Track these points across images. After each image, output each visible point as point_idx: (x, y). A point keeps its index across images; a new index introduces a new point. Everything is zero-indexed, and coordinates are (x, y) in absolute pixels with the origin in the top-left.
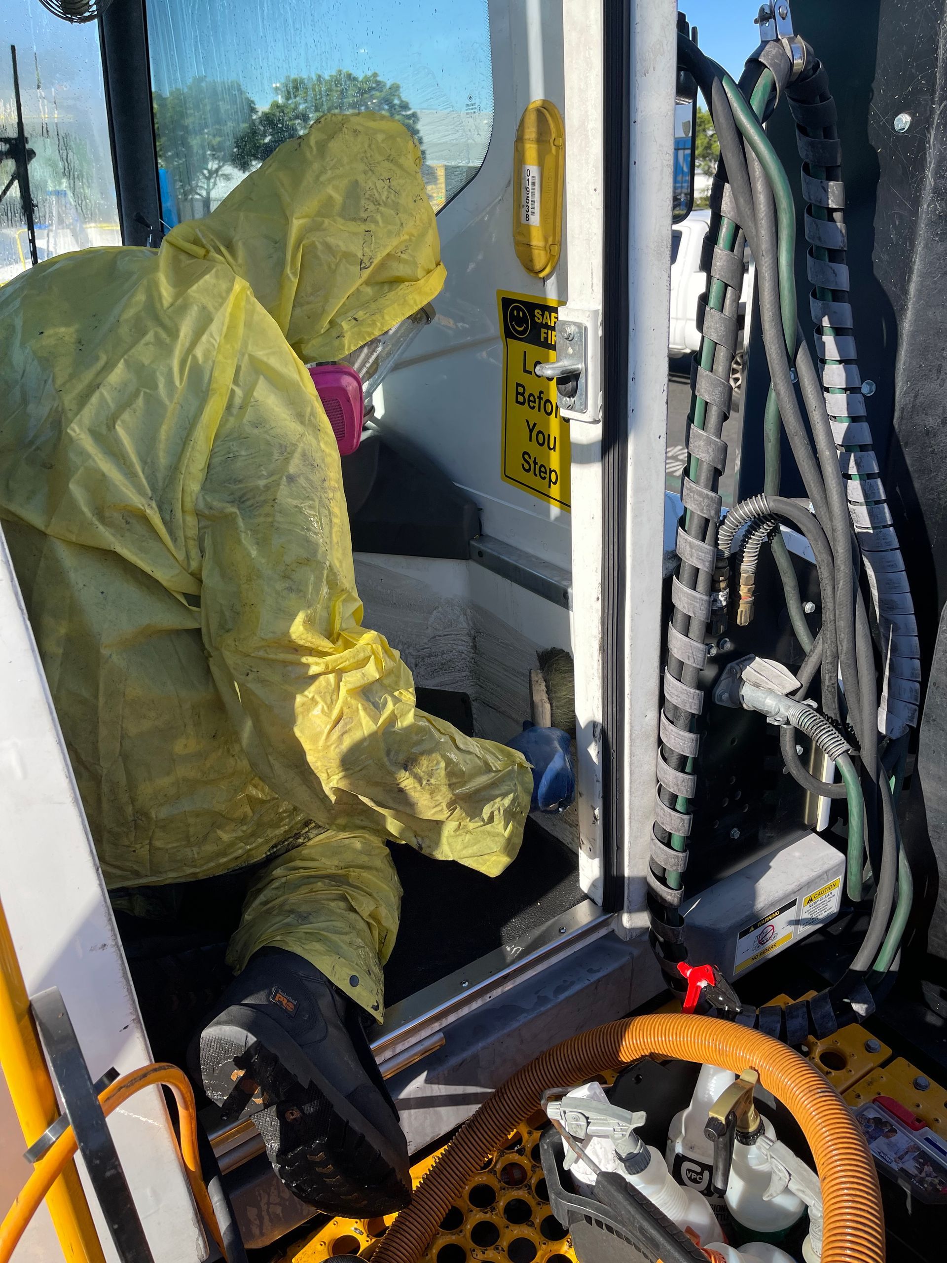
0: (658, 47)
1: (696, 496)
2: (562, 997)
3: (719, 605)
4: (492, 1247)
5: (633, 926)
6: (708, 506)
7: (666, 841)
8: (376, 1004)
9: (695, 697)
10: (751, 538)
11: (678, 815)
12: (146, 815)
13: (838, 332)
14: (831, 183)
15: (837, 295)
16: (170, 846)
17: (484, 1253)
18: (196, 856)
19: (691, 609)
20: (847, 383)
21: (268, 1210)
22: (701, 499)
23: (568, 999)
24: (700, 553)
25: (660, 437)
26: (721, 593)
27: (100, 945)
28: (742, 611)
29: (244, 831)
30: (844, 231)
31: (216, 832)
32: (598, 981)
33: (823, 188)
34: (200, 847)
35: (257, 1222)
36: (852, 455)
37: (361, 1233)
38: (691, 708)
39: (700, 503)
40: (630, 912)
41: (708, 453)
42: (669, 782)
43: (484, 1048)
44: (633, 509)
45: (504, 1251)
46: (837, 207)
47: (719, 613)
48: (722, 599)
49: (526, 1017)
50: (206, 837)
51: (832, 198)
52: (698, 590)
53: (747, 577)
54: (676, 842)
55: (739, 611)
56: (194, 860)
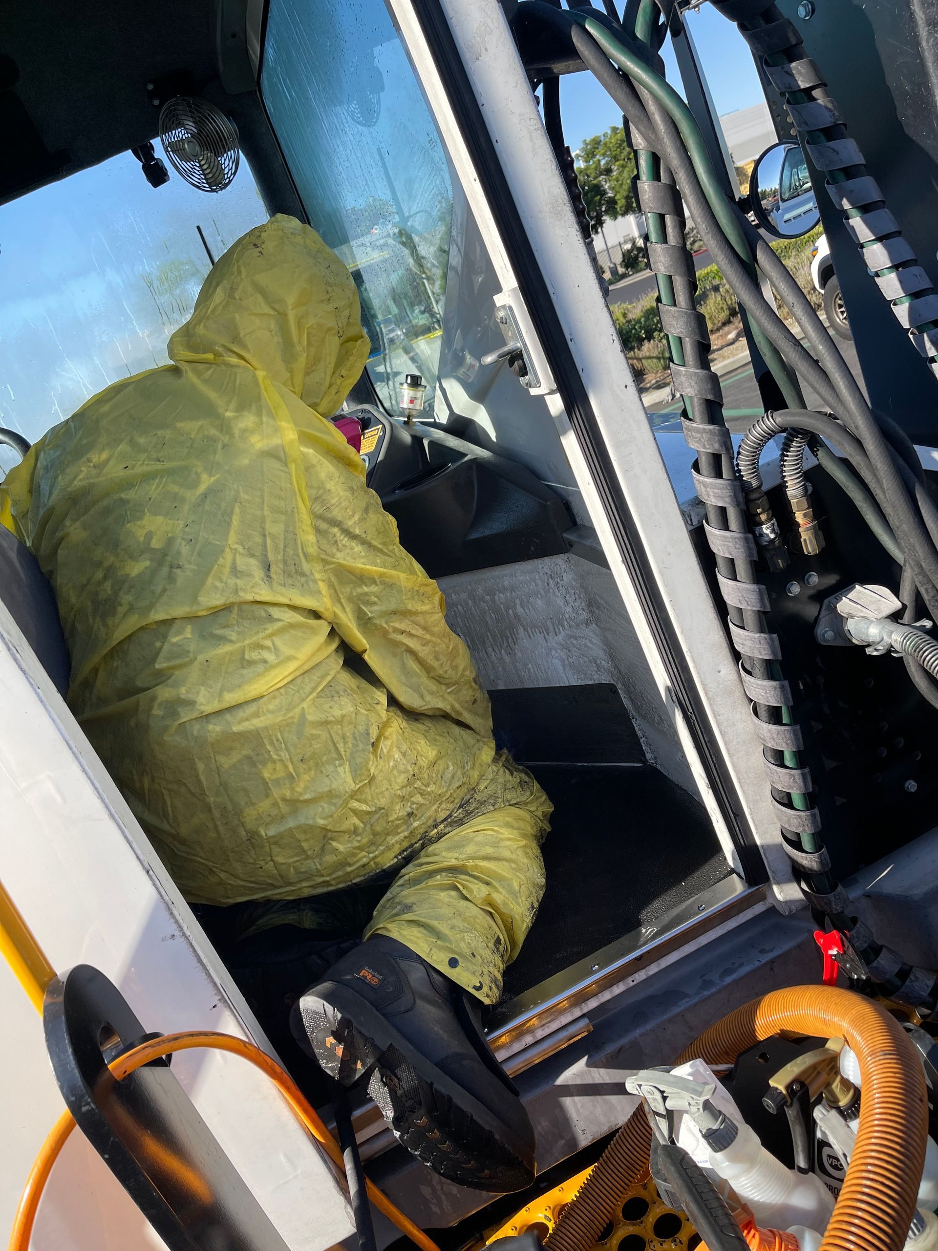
0: (483, 28)
1: (694, 434)
2: (729, 980)
3: (767, 539)
4: (671, 1239)
5: (788, 898)
6: (709, 440)
7: (786, 801)
8: (478, 985)
9: (762, 642)
10: (786, 461)
11: (787, 771)
12: (257, 833)
13: (865, 209)
14: (793, 65)
15: (850, 172)
16: (291, 860)
17: (661, 1244)
18: (319, 867)
19: (726, 551)
20: (892, 261)
21: (442, 1189)
22: (699, 435)
23: (735, 982)
24: (715, 491)
25: (626, 387)
26: (764, 526)
27: (169, 936)
28: (805, 540)
29: (359, 841)
30: (830, 106)
31: (331, 844)
32: (772, 961)
33: (787, 73)
34: (321, 859)
35: (435, 1201)
36: (925, 335)
37: (550, 1220)
38: (761, 655)
39: (700, 440)
40: (778, 883)
41: (692, 387)
42: (764, 736)
43: (642, 1035)
44: (620, 465)
45: (682, 1244)
46: (811, 85)
47: (771, 547)
48: (768, 532)
49: (687, 1002)
50: (323, 849)
51: (801, 78)
52: (731, 529)
53: (797, 503)
54: (797, 801)
55: (802, 540)
56: (318, 871)
